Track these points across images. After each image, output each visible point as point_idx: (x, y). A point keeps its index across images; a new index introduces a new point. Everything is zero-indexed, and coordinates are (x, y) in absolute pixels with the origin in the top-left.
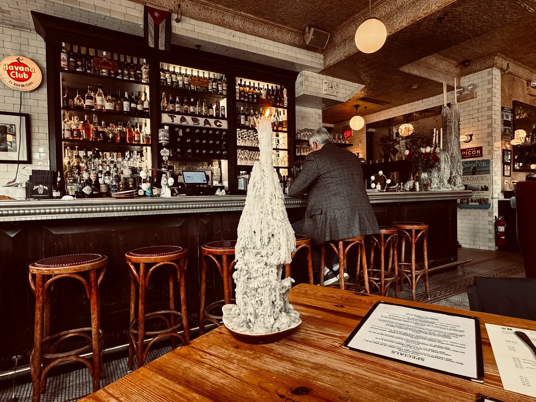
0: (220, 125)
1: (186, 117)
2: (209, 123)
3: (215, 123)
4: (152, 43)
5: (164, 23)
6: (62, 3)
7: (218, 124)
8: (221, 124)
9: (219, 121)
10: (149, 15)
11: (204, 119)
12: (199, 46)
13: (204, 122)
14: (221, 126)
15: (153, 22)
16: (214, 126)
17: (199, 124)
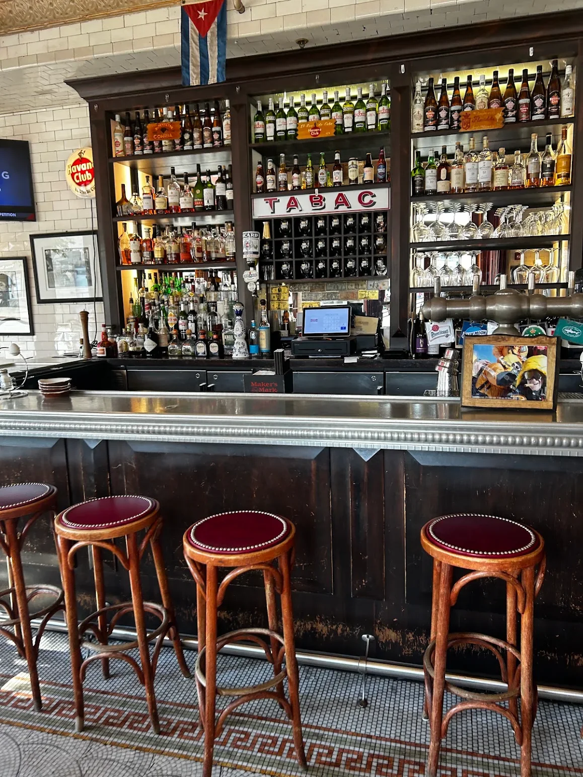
0: (371, 201)
1: (299, 198)
2: (346, 203)
3: (360, 199)
4: (195, 76)
5: (214, 26)
6: (73, 59)
7: (367, 199)
8: (374, 199)
9: (371, 193)
10: (190, 22)
11: (336, 194)
12: (302, 42)
13: (337, 202)
14: (375, 203)
15: (198, 32)
16: (356, 207)
17: (324, 207)
